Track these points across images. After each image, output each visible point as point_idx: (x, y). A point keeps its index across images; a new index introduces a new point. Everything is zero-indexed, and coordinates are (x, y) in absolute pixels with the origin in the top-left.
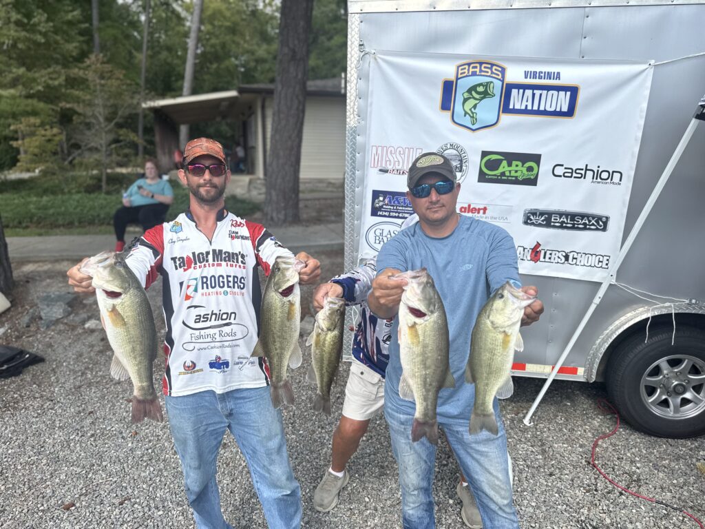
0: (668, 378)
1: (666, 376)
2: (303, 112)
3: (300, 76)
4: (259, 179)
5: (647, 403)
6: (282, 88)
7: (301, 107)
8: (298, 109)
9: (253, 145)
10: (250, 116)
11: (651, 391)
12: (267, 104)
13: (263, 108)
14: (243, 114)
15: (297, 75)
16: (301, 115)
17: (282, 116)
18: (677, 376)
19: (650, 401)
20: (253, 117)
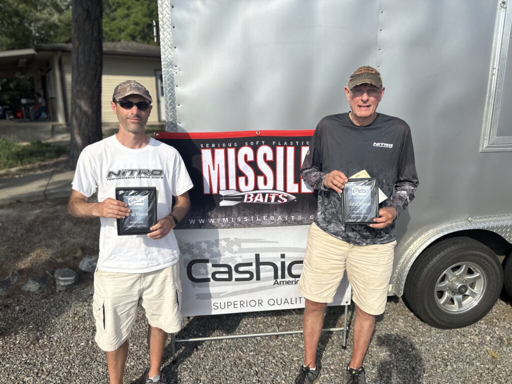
0: (452, 281)
1: (451, 281)
2: (101, 66)
3: (95, 34)
4: (61, 125)
5: (440, 304)
6: (80, 44)
7: (99, 62)
8: (96, 63)
9: (54, 96)
10: (48, 71)
11: (441, 294)
12: (63, 60)
13: (60, 64)
14: (41, 70)
15: (92, 34)
16: (99, 68)
17: (81, 69)
18: (458, 278)
19: (442, 302)
20: (51, 72)
